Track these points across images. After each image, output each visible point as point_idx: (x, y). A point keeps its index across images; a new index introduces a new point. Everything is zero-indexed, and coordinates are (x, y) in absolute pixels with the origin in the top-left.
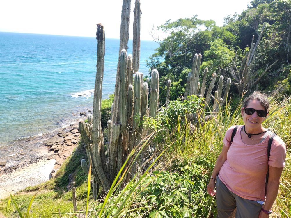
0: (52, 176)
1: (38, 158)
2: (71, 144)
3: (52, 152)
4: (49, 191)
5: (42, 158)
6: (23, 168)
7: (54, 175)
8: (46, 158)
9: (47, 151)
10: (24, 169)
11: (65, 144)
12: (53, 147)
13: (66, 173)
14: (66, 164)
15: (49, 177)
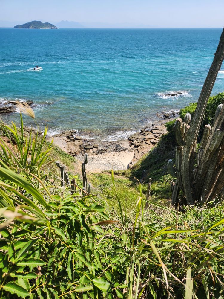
0: (129, 167)
1: (121, 148)
2: (149, 143)
3: (133, 146)
4: (125, 178)
5: (124, 149)
6: (109, 153)
7: (131, 166)
8: (127, 151)
9: (129, 144)
10: (110, 155)
11: (145, 141)
12: (134, 142)
13: (141, 168)
14: (142, 160)
15: (127, 167)
